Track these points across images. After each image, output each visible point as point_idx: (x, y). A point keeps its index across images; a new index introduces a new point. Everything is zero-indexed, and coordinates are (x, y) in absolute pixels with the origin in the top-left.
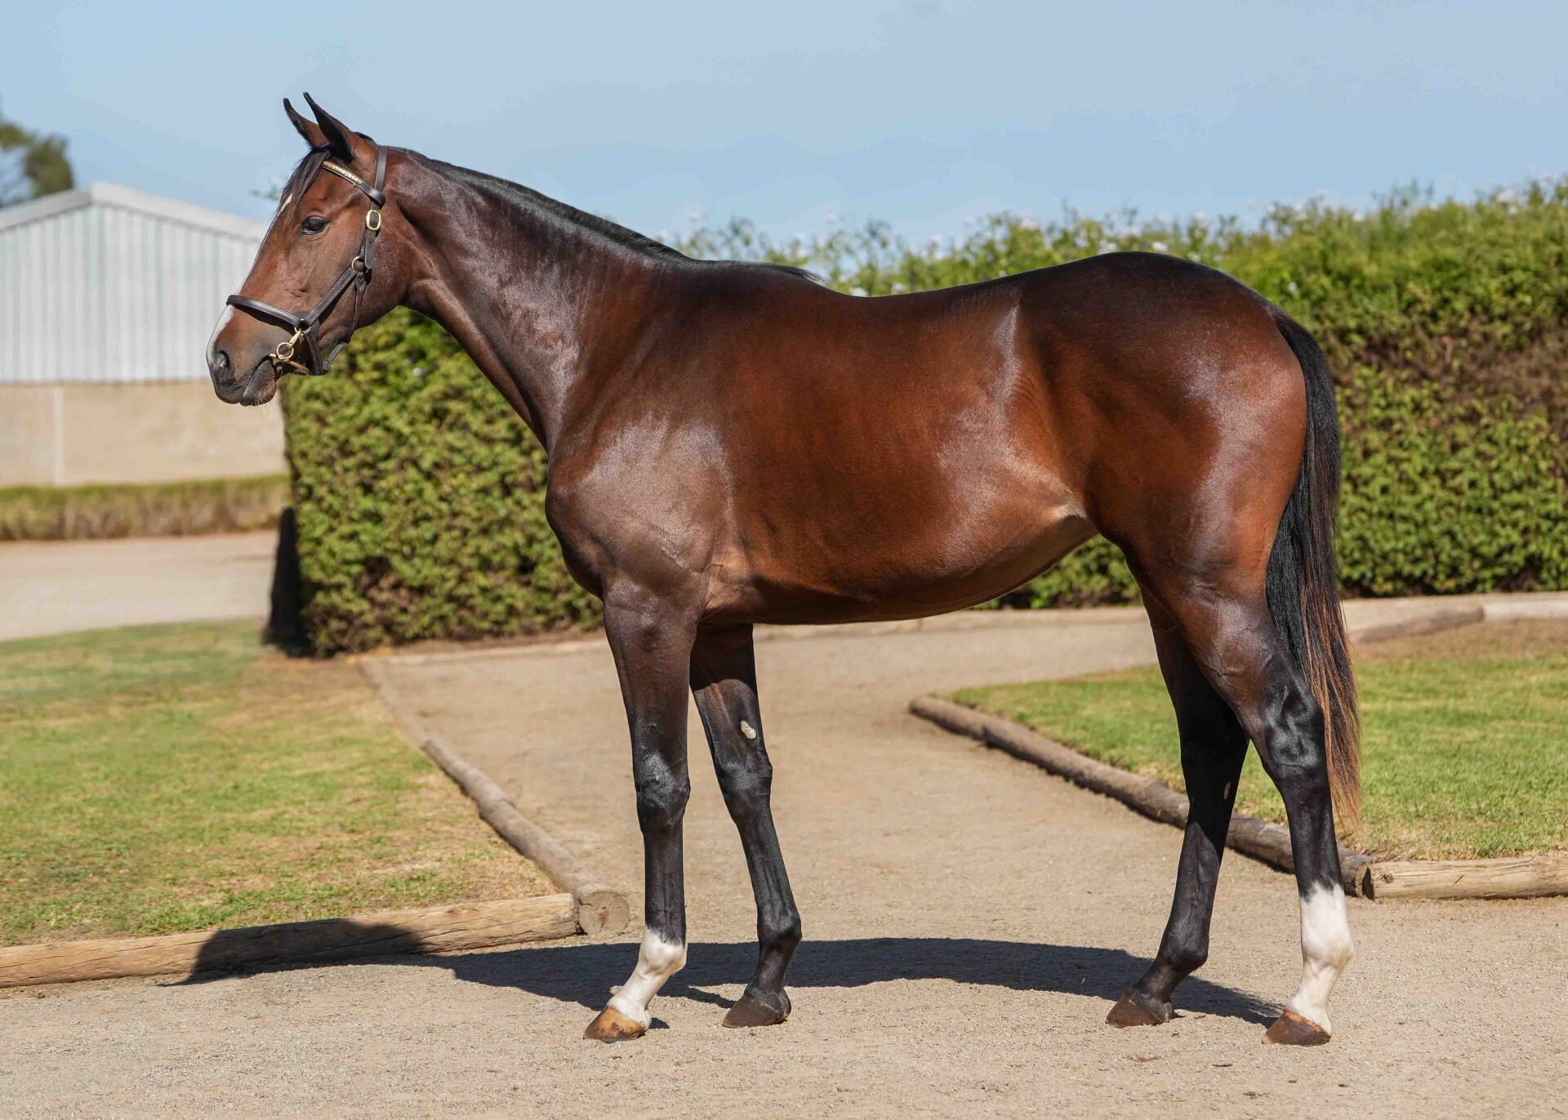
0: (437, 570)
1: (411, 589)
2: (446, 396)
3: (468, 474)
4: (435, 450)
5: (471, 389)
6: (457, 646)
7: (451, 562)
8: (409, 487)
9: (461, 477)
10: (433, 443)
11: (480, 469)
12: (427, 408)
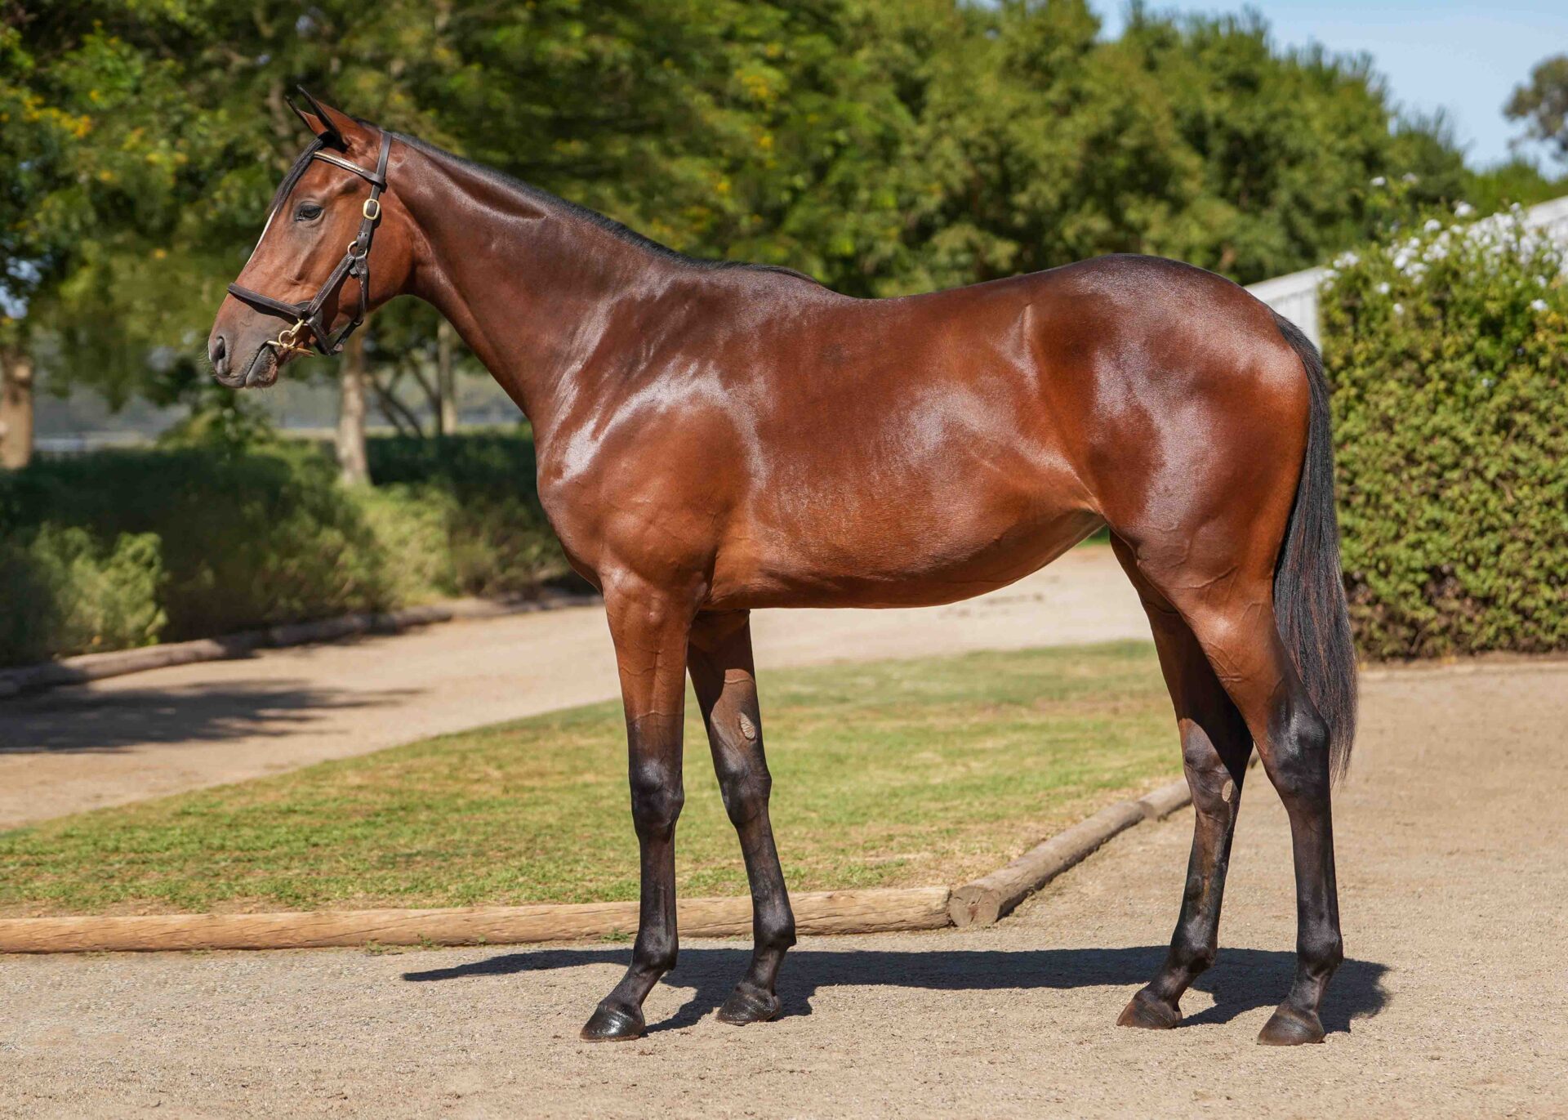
0: (1501, 581)
1: (1475, 599)
2: (1511, 407)
3: (1532, 486)
4: (1499, 461)
5: (1538, 400)
6: (1524, 657)
7: (1515, 574)
8: (1473, 498)
9: (1526, 489)
10: (1497, 454)
11: (1543, 482)
12: (1493, 419)
